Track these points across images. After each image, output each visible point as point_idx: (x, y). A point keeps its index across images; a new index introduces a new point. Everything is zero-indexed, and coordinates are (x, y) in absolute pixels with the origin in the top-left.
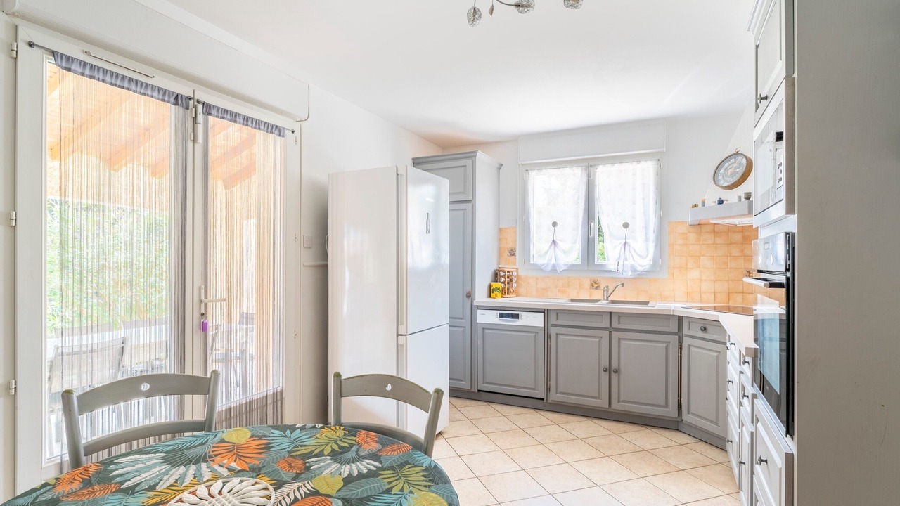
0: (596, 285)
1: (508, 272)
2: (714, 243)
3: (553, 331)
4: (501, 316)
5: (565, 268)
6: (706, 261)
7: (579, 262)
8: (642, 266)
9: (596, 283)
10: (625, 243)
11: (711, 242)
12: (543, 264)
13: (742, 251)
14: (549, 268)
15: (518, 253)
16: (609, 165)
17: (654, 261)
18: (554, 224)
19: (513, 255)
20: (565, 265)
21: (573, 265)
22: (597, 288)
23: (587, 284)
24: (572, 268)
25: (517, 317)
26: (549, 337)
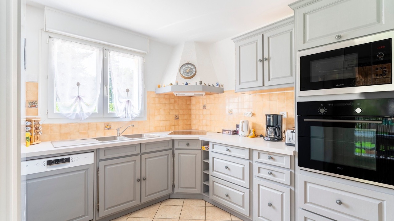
0: (108, 127)
1: (34, 121)
2: (165, 103)
3: (102, 164)
4: (49, 163)
5: (88, 117)
6: (162, 112)
7: (97, 112)
8: (136, 114)
9: (108, 126)
10: (128, 101)
11: (164, 103)
12: (69, 114)
13: (174, 107)
14: (74, 117)
15: (40, 104)
16: (118, 53)
17: (141, 111)
18: (78, 84)
19: (35, 106)
20: (87, 114)
21: (93, 114)
22: (109, 129)
23: (102, 127)
24: (92, 116)
25: (68, 160)
26: (98, 170)
